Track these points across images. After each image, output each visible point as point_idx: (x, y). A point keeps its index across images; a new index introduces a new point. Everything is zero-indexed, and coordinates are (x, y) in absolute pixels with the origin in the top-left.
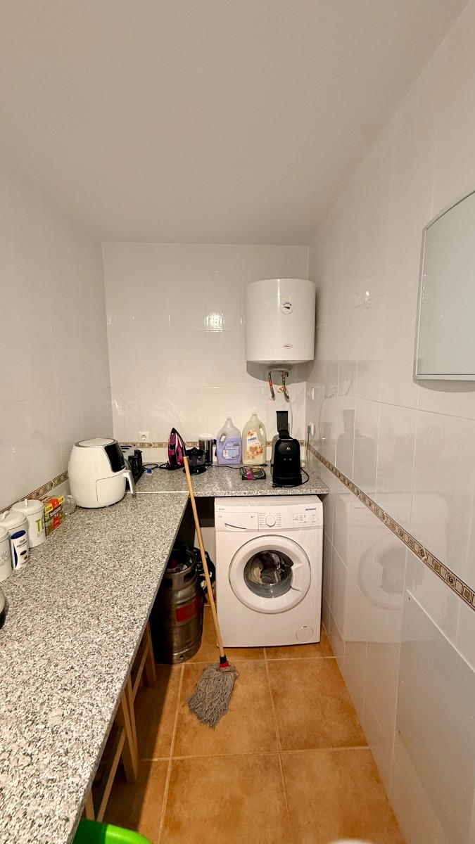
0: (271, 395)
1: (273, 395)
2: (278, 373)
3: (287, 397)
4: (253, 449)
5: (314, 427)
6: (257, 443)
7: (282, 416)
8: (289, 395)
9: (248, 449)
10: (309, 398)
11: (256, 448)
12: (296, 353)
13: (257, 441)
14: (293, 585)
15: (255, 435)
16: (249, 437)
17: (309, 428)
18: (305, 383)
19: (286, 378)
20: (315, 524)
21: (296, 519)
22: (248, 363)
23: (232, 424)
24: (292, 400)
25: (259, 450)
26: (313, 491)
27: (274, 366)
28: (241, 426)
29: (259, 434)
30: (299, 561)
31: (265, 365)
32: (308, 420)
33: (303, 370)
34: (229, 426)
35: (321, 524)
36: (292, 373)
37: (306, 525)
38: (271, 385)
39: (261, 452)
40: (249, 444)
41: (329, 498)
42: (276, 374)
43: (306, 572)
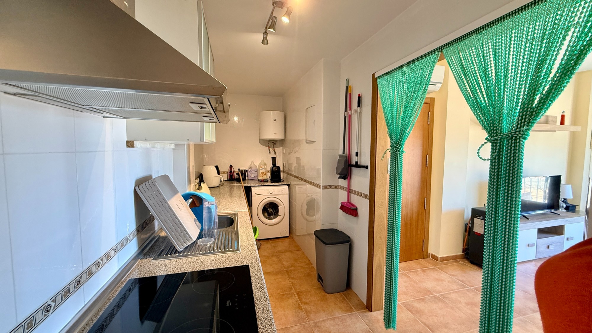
0: (269, 152)
1: (270, 152)
2: (272, 144)
3: (275, 153)
4: (262, 173)
5: (286, 164)
6: (264, 171)
7: (274, 159)
8: (276, 152)
9: (260, 173)
10: (283, 153)
11: (264, 173)
12: (279, 136)
13: (264, 170)
14: (279, 214)
15: (263, 167)
16: (261, 168)
17: (284, 164)
18: (282, 148)
19: (275, 146)
20: (286, 193)
21: (280, 191)
22: (260, 140)
23: (254, 163)
24: (277, 154)
25: (265, 173)
26: (285, 184)
27: (270, 141)
28: (257, 164)
29: (264, 167)
30: (281, 205)
31: (267, 140)
32: (283, 161)
33: (281, 142)
34: (253, 164)
35: (288, 193)
36: (277, 144)
37: (283, 193)
38: (269, 148)
39: (266, 174)
40: (261, 171)
41: (291, 186)
42: (271, 144)
43: (283, 209)
